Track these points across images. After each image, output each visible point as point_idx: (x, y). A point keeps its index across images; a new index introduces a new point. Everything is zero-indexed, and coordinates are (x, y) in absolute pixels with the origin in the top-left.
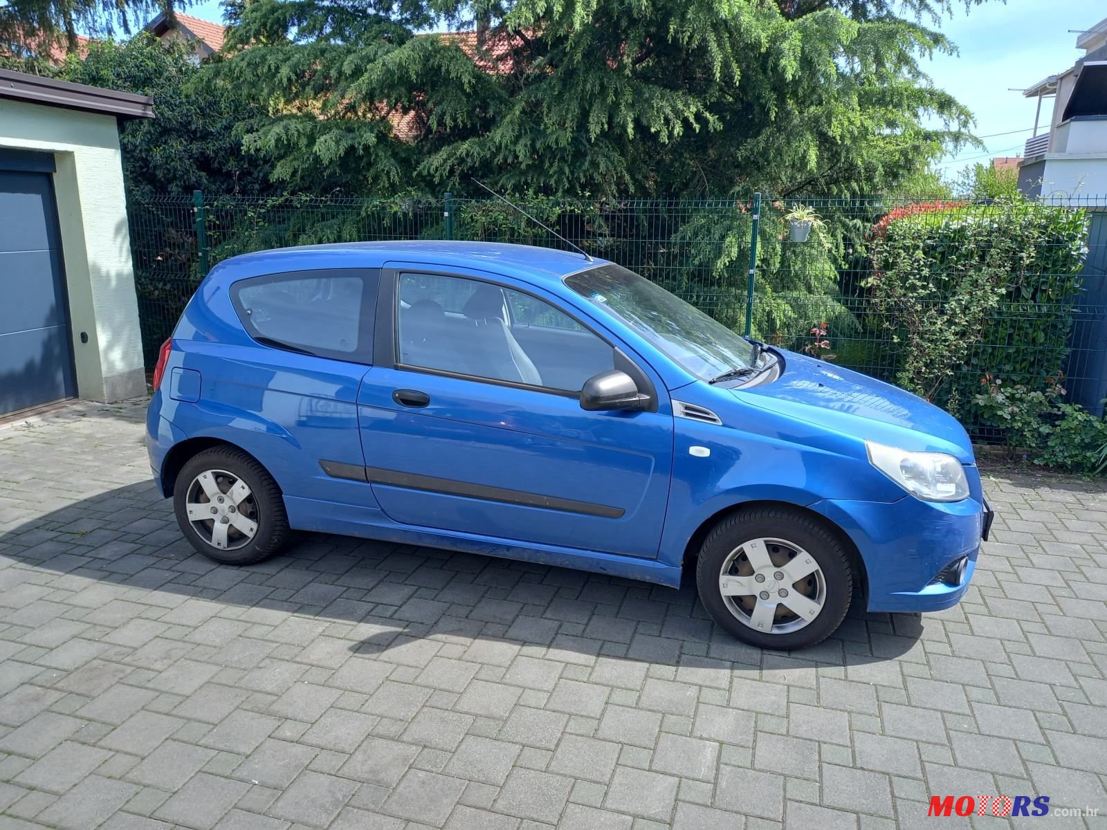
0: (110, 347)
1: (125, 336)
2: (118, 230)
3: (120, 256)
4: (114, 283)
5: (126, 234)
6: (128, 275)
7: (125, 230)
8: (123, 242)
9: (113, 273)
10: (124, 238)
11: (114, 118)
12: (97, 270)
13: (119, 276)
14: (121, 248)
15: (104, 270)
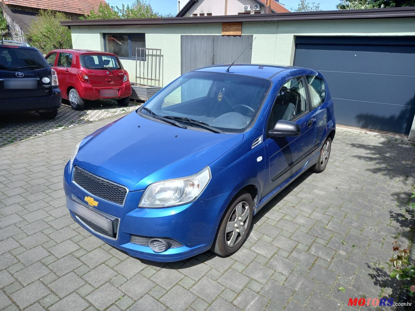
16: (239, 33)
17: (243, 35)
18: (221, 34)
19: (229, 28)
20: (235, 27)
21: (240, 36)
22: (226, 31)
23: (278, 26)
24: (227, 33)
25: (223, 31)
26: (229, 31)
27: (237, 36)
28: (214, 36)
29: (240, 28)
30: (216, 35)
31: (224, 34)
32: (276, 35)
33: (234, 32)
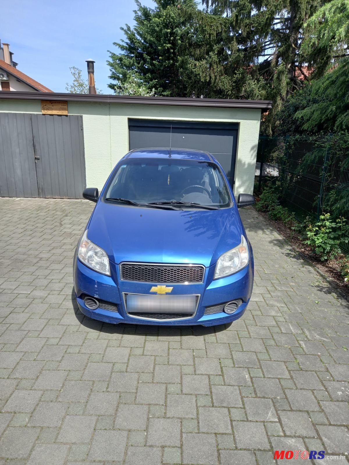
0: (240, 187)
1: (247, 184)
2: (252, 148)
3: (251, 157)
4: (246, 166)
5: (255, 150)
6: (254, 164)
7: (256, 149)
8: (253, 153)
9: (247, 163)
10: (254, 151)
11: (261, 109)
12: (240, 161)
13: (249, 164)
14: (252, 155)
15: (243, 162)
16: (65, 113)
17: (70, 115)
18: (41, 113)
19: (52, 107)
20: (60, 106)
21: (67, 116)
22: (48, 109)
23: (110, 108)
24: (50, 112)
25: (44, 109)
26: (52, 109)
27: (62, 116)
28: (31, 114)
29: (66, 107)
30: (34, 114)
31: (44, 113)
32: (108, 116)
33: (58, 111)
